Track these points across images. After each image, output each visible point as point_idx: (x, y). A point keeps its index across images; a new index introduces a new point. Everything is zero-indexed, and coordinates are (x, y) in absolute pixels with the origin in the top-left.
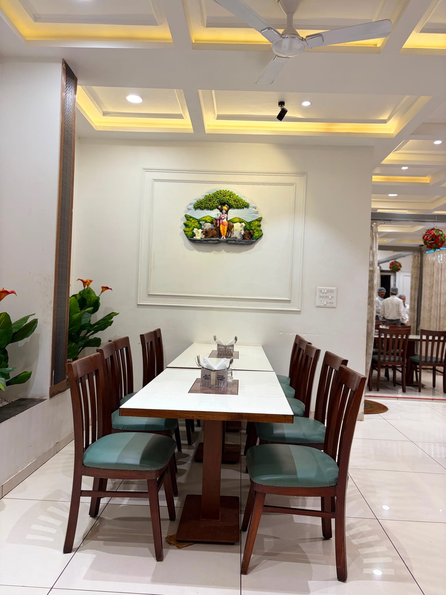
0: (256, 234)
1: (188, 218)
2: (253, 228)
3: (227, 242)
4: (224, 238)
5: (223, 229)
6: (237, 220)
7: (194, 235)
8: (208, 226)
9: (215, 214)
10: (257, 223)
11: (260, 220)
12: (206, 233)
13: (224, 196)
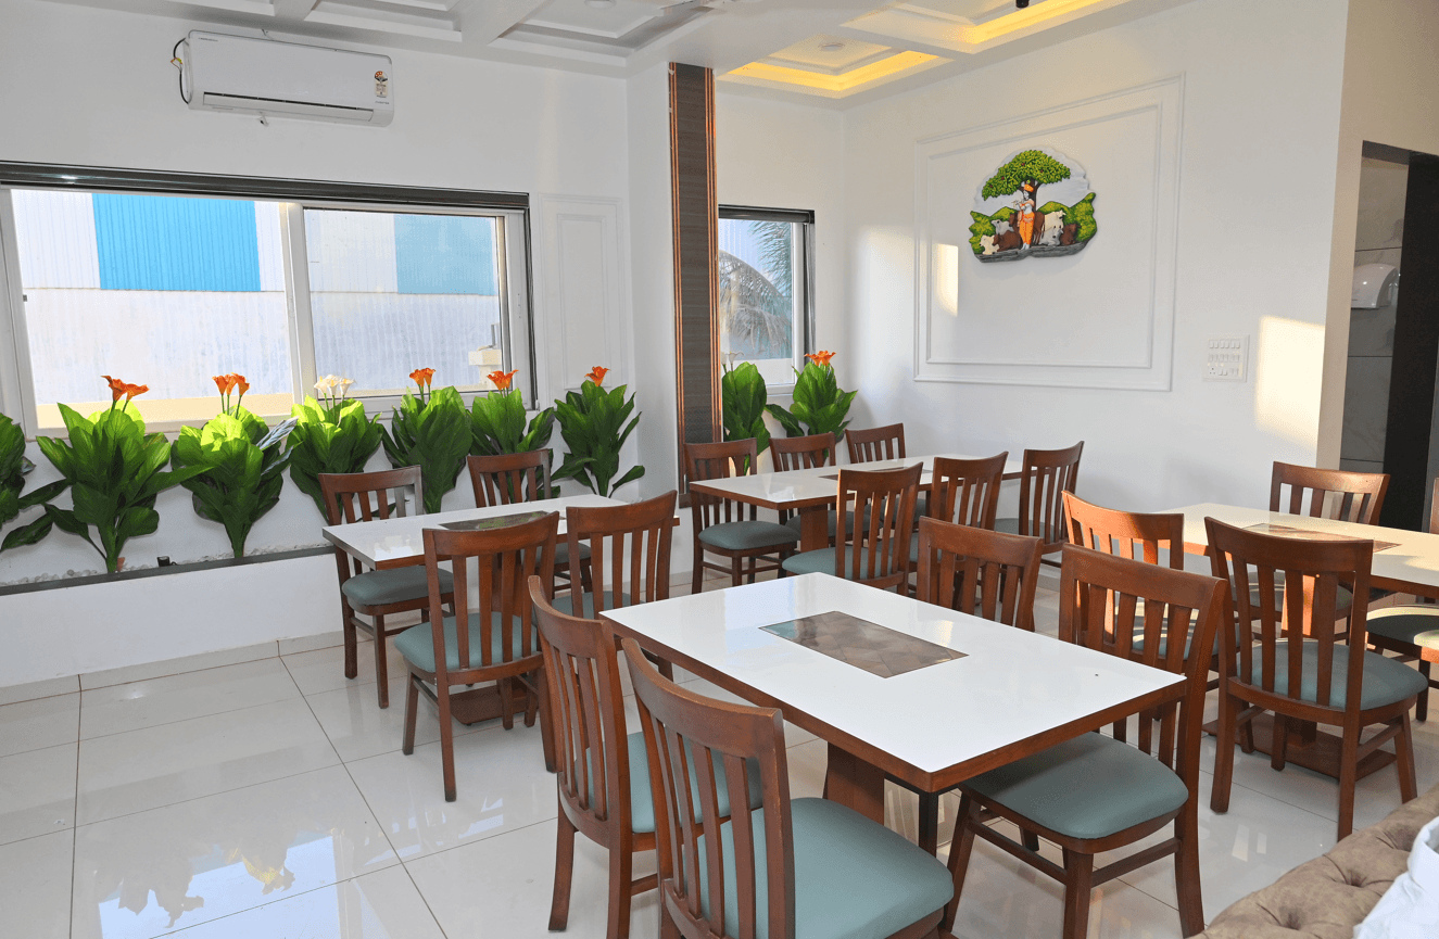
0: (1084, 231)
1: (976, 215)
2: (1079, 219)
3: (1030, 253)
4: (1026, 246)
5: (1025, 230)
6: (1051, 207)
7: (983, 249)
8: (1004, 227)
9: (1014, 200)
10: (1084, 207)
11: (1091, 199)
12: (999, 240)
13: (1023, 165)
